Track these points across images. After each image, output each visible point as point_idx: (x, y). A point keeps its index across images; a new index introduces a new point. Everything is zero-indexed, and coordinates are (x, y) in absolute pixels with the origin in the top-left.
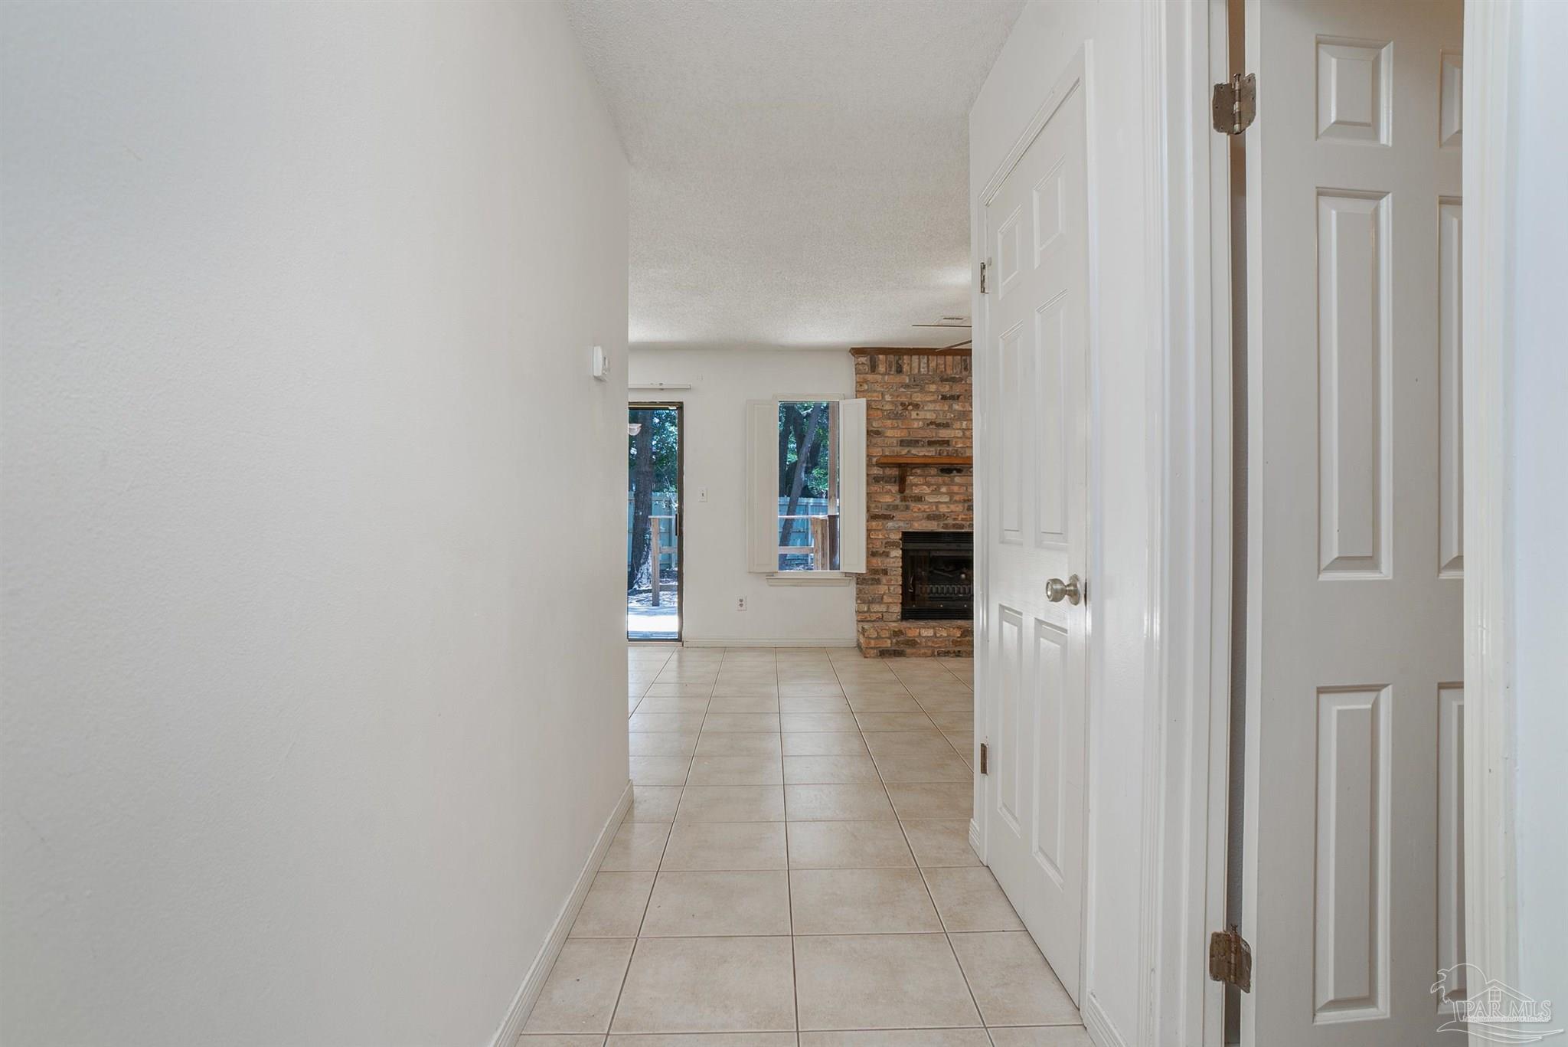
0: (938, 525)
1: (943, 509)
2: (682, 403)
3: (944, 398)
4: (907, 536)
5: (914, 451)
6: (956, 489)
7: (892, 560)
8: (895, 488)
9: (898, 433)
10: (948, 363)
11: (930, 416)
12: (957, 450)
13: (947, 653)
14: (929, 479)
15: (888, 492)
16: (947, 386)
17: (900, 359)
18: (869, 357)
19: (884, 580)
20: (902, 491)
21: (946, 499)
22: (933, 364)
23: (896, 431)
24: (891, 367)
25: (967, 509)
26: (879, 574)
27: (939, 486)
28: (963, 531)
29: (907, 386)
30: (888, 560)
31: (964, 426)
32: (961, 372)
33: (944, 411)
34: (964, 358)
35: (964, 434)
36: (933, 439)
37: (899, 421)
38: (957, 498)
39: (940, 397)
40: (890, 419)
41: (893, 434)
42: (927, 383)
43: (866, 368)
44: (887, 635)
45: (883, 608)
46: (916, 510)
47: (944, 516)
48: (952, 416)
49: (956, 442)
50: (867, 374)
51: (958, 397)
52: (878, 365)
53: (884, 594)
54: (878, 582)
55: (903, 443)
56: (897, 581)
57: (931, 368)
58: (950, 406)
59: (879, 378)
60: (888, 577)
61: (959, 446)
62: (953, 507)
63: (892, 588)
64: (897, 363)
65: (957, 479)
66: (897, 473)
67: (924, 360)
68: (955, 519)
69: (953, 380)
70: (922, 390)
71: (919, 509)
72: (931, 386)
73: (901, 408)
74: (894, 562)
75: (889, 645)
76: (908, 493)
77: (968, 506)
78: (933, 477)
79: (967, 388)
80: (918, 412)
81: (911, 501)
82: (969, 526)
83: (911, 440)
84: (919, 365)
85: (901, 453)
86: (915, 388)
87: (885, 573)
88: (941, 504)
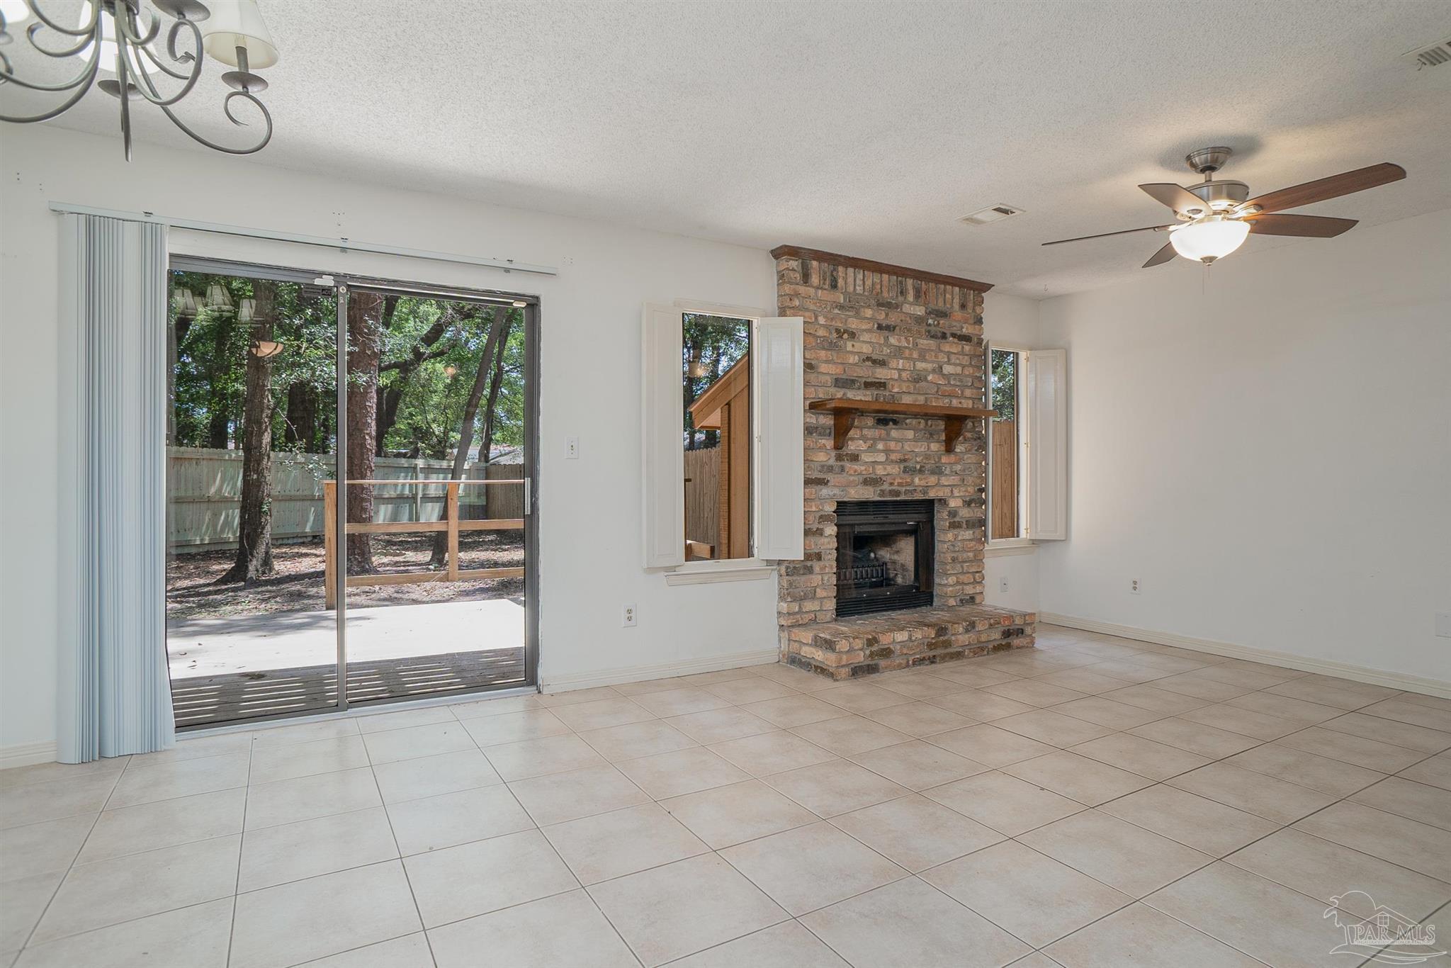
0: (875, 493)
1: (880, 471)
2: (537, 298)
3: (880, 327)
4: (842, 507)
5: (851, 394)
6: (892, 445)
7: (826, 540)
8: (829, 443)
9: (832, 370)
10: (884, 284)
11: (866, 349)
12: (893, 396)
13: (921, 661)
14: (865, 432)
15: (823, 448)
16: (883, 312)
17: (834, 270)
18: (800, 261)
19: (817, 566)
20: (838, 447)
21: (882, 458)
22: (869, 283)
23: (830, 366)
24: (825, 280)
25: (903, 472)
26: (812, 560)
27: (875, 440)
28: (898, 499)
29: (841, 307)
30: (822, 540)
31: (900, 366)
32: (897, 296)
33: (880, 345)
34: (900, 278)
35: (900, 375)
36: (869, 380)
37: (835, 354)
38: (893, 457)
39: (876, 326)
40: (824, 349)
41: (828, 370)
42: (863, 307)
43: (798, 275)
44: (860, 646)
45: (815, 605)
46: (852, 472)
47: (880, 478)
48: (889, 351)
49: (893, 386)
50: (797, 284)
51: (894, 328)
52: (811, 275)
53: (817, 586)
54: (810, 570)
55: (840, 383)
56: (831, 567)
57: (867, 287)
58: (887, 340)
59: (811, 291)
60: (821, 563)
61: (896, 390)
62: (890, 469)
63: (826, 578)
64: (832, 274)
65: (894, 433)
66: (832, 422)
67: (860, 275)
68: (891, 484)
69: (888, 305)
70: (857, 315)
71: (855, 471)
72: (866, 310)
73: (835, 335)
74: (829, 543)
75: (862, 660)
76: (845, 451)
77: (904, 467)
78: (869, 428)
79: (903, 318)
80: (854, 343)
81: (847, 460)
82: (906, 492)
83: (847, 379)
84: (855, 280)
85: (836, 395)
86: (850, 311)
87: (819, 557)
88: (878, 465)
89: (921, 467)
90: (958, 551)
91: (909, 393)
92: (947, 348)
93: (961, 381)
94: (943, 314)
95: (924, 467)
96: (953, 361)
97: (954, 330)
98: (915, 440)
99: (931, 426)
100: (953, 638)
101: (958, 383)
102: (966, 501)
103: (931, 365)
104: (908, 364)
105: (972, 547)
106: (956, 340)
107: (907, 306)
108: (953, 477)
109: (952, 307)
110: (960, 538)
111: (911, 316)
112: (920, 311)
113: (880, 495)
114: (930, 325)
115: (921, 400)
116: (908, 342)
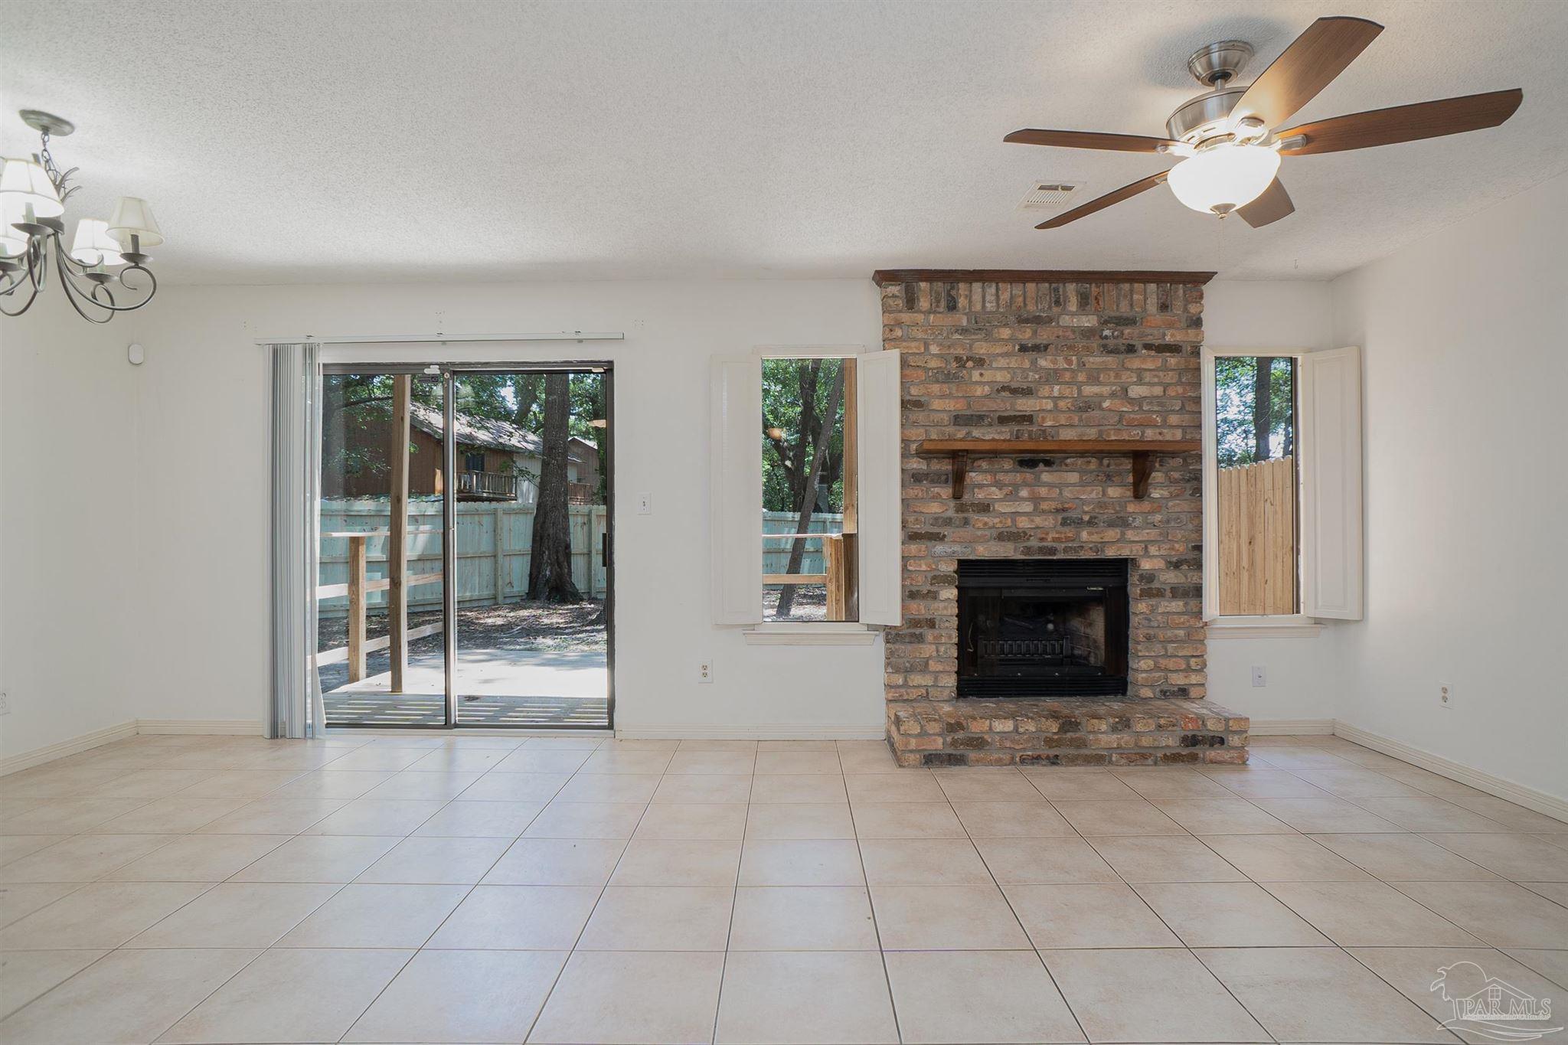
0: (1015, 550)
1: (1023, 523)
2: (611, 363)
3: (1024, 349)
4: (966, 567)
5: (976, 433)
6: (1043, 491)
7: (942, 605)
8: (946, 492)
9: (950, 405)
10: (1029, 294)
11: (1001, 377)
12: (1044, 431)
13: (1036, 759)
14: (1000, 476)
15: (936, 497)
16: (1029, 330)
17: (952, 288)
18: (904, 284)
19: (929, 635)
20: (957, 496)
21: (1027, 507)
22: (1005, 296)
23: (947, 401)
24: (938, 301)
25: (1061, 524)
26: (921, 627)
27: (1016, 487)
28: (1055, 558)
29: (964, 331)
30: (936, 605)
31: (1056, 394)
32: (1050, 308)
33: (1024, 370)
34: (1054, 285)
35: (1056, 405)
36: (1006, 414)
37: (954, 387)
38: (1044, 506)
39: (1017, 347)
40: (937, 382)
41: (944, 404)
42: (997, 326)
43: (900, 302)
44: (938, 730)
45: (928, 680)
46: (980, 525)
47: (1025, 533)
48: (1037, 377)
49: (1043, 419)
50: (900, 311)
51: (1046, 347)
52: (918, 299)
53: (930, 657)
54: (919, 639)
55: (958, 420)
56: (950, 637)
57: (1002, 301)
58: (1034, 362)
59: (920, 318)
60: (936, 632)
61: (1049, 423)
62: (1038, 520)
63: (942, 649)
64: (949, 294)
65: (1046, 477)
66: (950, 467)
67: (991, 290)
68: (1042, 539)
69: (1037, 320)
70: (989, 337)
71: (986, 524)
72: (1002, 330)
73: (954, 365)
74: (946, 608)
75: (940, 746)
76: (967, 497)
77: (1063, 518)
78: (1007, 472)
79: (1061, 333)
80: (982, 372)
81: (973, 511)
82: (1065, 550)
83: (972, 415)
84: (984, 297)
85: (955, 435)
86: (977, 334)
87: (931, 624)
88: (1021, 516)
89: (1091, 518)
90: (1158, 627)
91: (1072, 426)
92: (1135, 363)
93: (1160, 404)
94: (1130, 322)
95: (1095, 518)
96: (1147, 380)
97: (1149, 340)
98: (1083, 484)
99: (1108, 466)
100: (1091, 737)
101: (1156, 409)
102: (1170, 562)
103: (1108, 388)
104: (1068, 390)
105: (1183, 623)
106: (1153, 353)
107: (1067, 317)
108: (1148, 531)
109: (1145, 310)
110: (1160, 610)
111: (1073, 330)
112: (1089, 321)
113: (1023, 553)
114: (1106, 337)
115: (1092, 433)
116: (1070, 362)
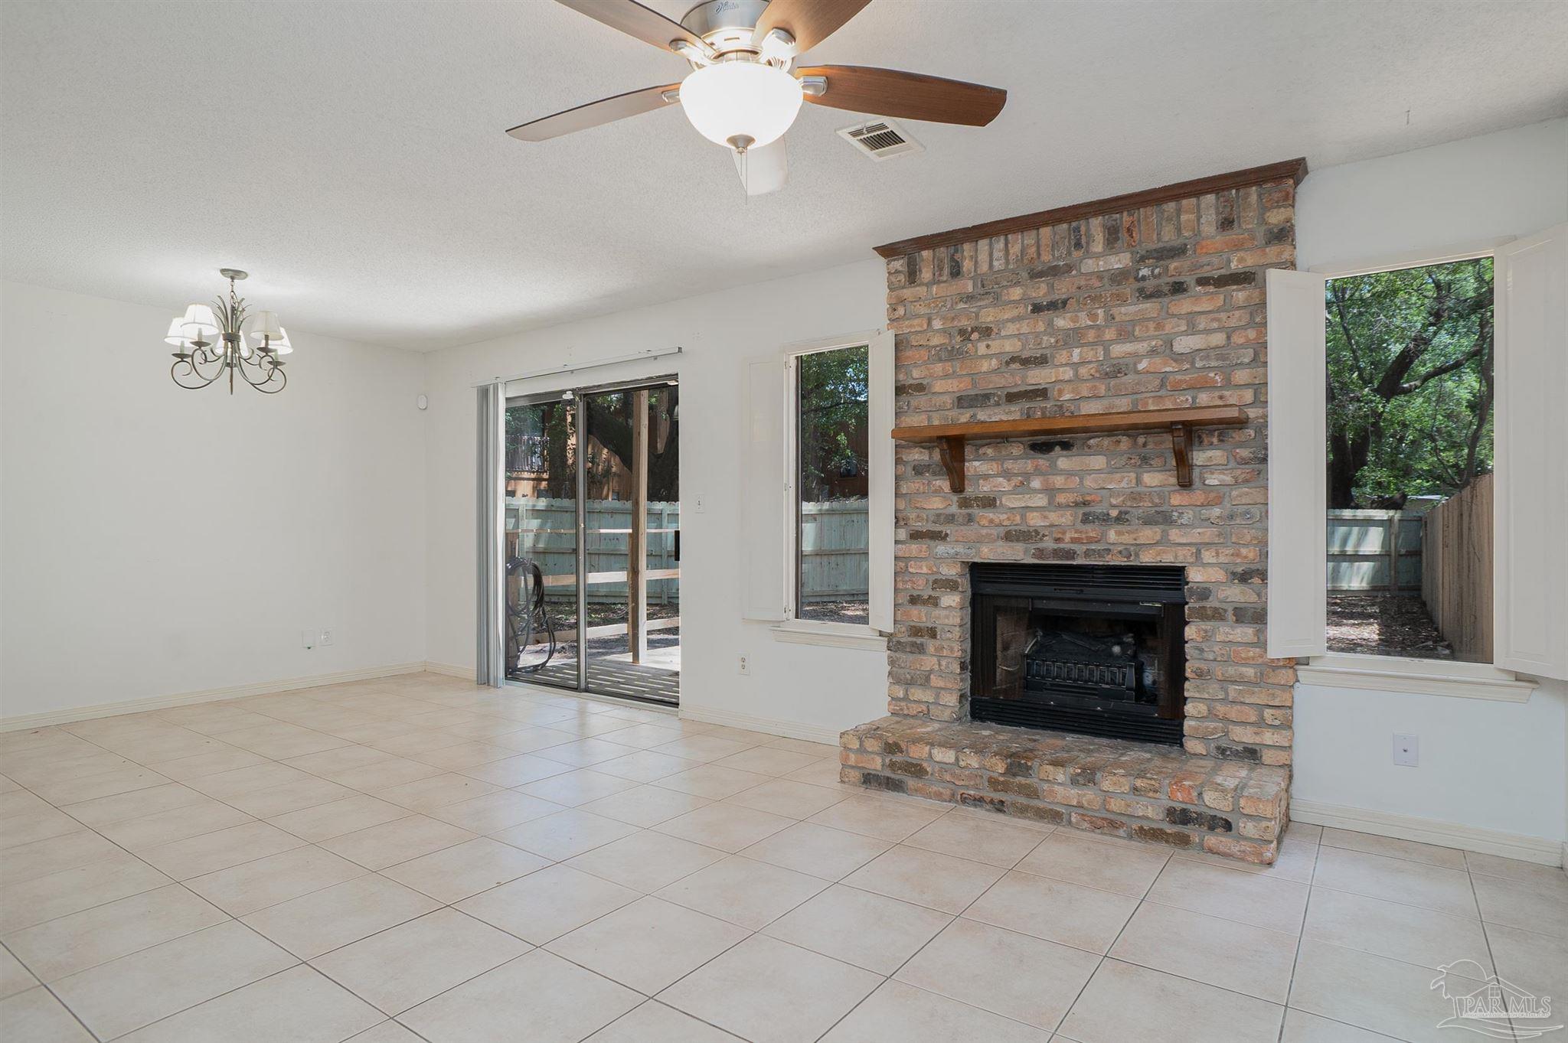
0: (1026, 552)
1: (1035, 520)
2: (676, 375)
3: (1037, 309)
4: (980, 573)
5: (982, 415)
6: (1059, 481)
7: (944, 613)
8: (944, 484)
9: (954, 386)
10: (1043, 242)
11: (1011, 347)
12: (1061, 407)
13: (978, 801)
14: (1009, 465)
15: (938, 491)
16: (1043, 286)
17: (956, 251)
18: (906, 257)
19: (931, 646)
20: (958, 487)
21: (1041, 500)
22: (1015, 249)
23: (950, 381)
24: (941, 269)
25: (1082, 521)
26: (921, 637)
27: (1027, 476)
28: (1075, 563)
29: (969, 298)
30: (936, 612)
31: (1076, 358)
32: (1069, 253)
33: (1037, 335)
34: (1074, 224)
35: (1076, 373)
36: (1015, 390)
37: (957, 364)
38: (1061, 499)
39: (1030, 308)
40: (940, 360)
41: (946, 385)
42: (1006, 287)
43: (902, 277)
44: (876, 749)
45: (928, 696)
46: (985, 522)
47: (1037, 533)
48: (1053, 340)
49: (1060, 392)
50: (903, 288)
51: (1065, 303)
52: (920, 271)
53: (931, 671)
54: (920, 649)
55: (962, 402)
56: (952, 650)
57: (1012, 257)
58: (1050, 324)
59: (921, 291)
60: (937, 643)
61: (1067, 397)
62: (1054, 517)
63: (944, 663)
64: (952, 259)
65: (1065, 463)
67: (999, 244)
68: (1058, 540)
69: (1054, 271)
70: (997, 301)
71: (991, 521)
72: (1011, 290)
73: (958, 339)
74: (947, 617)
75: (879, 767)
76: (970, 490)
77: (1084, 514)
78: (1016, 459)
79: (1083, 283)
80: (990, 343)
81: (978, 506)
82: (1087, 554)
83: (976, 395)
84: (991, 255)
85: (958, 420)
86: (983, 300)
87: (932, 633)
88: (1033, 511)
89: (1120, 512)
90: (1215, 660)
91: (1097, 397)
92: (1184, 305)
93: (1221, 357)
94: (1179, 252)
95: (1126, 513)
96: (1201, 327)
97: (1205, 272)
98: (1112, 470)
99: (1145, 445)
100: (1046, 786)
101: (1213, 364)
102: (1234, 574)
103: (1145, 344)
104: (1091, 353)
105: (1253, 658)
106: (1211, 289)
107: (1090, 261)
108: (1199, 530)
109: (1197, 233)
110: (1219, 638)
111: (1100, 276)
112: (1120, 261)
113: (1034, 556)
114: (1144, 278)
115: (1123, 404)
116: (1093, 316)
